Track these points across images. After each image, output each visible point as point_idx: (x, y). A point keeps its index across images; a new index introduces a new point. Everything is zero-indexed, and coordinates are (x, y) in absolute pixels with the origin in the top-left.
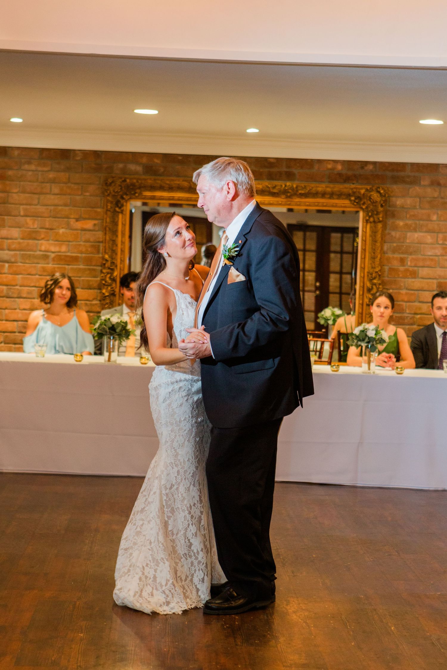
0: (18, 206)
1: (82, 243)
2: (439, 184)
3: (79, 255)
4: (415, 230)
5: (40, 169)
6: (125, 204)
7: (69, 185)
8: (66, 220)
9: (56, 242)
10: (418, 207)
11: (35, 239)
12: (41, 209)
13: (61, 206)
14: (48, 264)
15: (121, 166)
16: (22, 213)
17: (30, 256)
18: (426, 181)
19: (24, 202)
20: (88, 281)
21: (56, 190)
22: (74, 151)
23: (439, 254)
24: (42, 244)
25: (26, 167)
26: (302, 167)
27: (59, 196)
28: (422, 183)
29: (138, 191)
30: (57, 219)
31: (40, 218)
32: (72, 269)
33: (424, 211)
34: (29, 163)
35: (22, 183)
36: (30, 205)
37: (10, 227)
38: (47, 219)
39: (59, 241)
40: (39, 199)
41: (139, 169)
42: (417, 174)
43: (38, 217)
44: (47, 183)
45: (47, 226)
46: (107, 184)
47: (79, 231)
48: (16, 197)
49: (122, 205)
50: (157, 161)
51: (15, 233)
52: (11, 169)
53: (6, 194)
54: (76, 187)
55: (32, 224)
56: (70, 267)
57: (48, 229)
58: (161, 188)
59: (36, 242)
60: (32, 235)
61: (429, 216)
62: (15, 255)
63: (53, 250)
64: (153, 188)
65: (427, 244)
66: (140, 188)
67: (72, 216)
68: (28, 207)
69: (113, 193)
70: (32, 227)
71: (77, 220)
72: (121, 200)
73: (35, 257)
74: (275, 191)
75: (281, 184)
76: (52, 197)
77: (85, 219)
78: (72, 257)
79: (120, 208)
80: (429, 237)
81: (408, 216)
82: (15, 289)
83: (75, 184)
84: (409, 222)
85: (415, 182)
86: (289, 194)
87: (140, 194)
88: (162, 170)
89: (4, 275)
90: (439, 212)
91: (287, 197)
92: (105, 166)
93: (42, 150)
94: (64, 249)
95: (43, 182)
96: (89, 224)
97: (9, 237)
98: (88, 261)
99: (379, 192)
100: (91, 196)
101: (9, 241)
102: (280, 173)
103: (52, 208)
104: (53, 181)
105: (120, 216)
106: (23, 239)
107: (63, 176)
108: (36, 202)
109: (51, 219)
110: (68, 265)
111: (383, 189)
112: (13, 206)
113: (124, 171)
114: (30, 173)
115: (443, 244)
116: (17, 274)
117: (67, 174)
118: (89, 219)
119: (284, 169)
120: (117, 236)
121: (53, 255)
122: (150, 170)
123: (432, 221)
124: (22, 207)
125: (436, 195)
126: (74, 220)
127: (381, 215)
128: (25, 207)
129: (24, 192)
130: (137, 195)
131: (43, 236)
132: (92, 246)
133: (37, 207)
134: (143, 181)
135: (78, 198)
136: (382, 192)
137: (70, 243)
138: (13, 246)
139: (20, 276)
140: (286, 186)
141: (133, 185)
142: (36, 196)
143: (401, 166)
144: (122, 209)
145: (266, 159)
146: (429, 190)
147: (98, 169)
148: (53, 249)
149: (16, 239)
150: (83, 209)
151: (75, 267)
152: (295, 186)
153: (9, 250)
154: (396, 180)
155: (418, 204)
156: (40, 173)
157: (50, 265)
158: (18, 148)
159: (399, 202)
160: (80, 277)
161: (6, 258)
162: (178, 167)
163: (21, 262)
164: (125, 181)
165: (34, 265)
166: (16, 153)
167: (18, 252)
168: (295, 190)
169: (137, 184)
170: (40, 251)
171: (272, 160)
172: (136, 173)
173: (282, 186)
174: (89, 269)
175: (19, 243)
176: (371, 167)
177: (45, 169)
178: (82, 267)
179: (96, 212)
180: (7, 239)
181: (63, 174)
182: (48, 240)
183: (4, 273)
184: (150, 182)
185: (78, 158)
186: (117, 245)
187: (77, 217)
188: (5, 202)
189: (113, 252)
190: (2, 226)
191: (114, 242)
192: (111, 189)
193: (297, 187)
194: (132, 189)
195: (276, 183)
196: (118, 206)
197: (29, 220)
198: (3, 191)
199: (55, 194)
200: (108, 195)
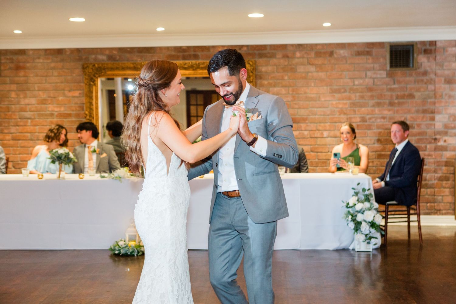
0: (34, 85)
1: (73, 105)
2: (288, 57)
3: (72, 112)
4: (275, 86)
5: (45, 61)
6: (96, 79)
7: (63, 70)
8: (62, 91)
9: (58, 105)
10: (275, 72)
11: (45, 104)
12: (48, 86)
13: (59, 83)
14: (54, 118)
15: (93, 56)
16: (36, 89)
17: (42, 115)
18: (279, 55)
19: (38, 82)
21: (56, 74)
22: (65, 49)
23: (290, 100)
24: (49, 107)
25: (37, 60)
26: (203, 51)
27: (57, 77)
28: (278, 56)
29: (103, 71)
30: (57, 91)
33: (279, 74)
34: (39, 58)
35: (35, 71)
36: (41, 83)
37: (30, 97)
38: (52, 92)
39: (60, 104)
40: (46, 80)
41: (105, 58)
42: (274, 51)
43: (46, 90)
44: (50, 69)
45: (52, 95)
46: (84, 68)
47: (71, 98)
48: (32, 79)
49: (95, 81)
50: (115, 52)
51: (33, 101)
52: (28, 62)
53: (26, 78)
55: (43, 95)
57: (52, 97)
58: (117, 69)
59: (46, 106)
60: (43, 102)
61: (283, 77)
64: (112, 69)
65: (282, 94)
66: (104, 69)
67: (66, 89)
68: (40, 85)
69: (88, 73)
70: (43, 97)
71: (70, 91)
72: (93, 77)
73: (46, 115)
74: (186, 66)
75: (190, 62)
76: (54, 78)
77: (74, 90)
78: (67, 114)
79: (93, 82)
80: (283, 90)
81: (270, 77)
82: (35, 135)
83: (68, 69)
84: (271, 81)
85: (273, 56)
86: (194, 68)
87: (105, 73)
88: (118, 57)
90: (289, 74)
91: (194, 70)
92: (84, 57)
93: (46, 50)
94: (62, 109)
95: (48, 69)
96: (77, 93)
97: (30, 103)
98: (77, 116)
99: (249, 64)
100: (77, 76)
101: (30, 106)
102: (190, 55)
103: (53, 85)
104: (53, 68)
105: (94, 87)
106: (38, 104)
107: (60, 65)
108: (44, 82)
109: (54, 91)
110: (66, 119)
111: (251, 61)
112: (31, 85)
113: (95, 59)
114: (40, 64)
115: (292, 94)
116: (36, 126)
117: (62, 64)
118: (75, 90)
119: (192, 53)
120: (93, 99)
121: (56, 113)
122: (111, 58)
123: (284, 80)
124: (36, 85)
125: (286, 63)
126: (67, 91)
127: (252, 78)
128: (38, 85)
129: (37, 76)
130: (103, 74)
131: (49, 102)
132: (80, 107)
133: (45, 84)
134: (105, 65)
135: (69, 78)
136: (251, 63)
137: (66, 105)
138: (33, 109)
140: (192, 63)
141: (100, 68)
142: (44, 78)
143: (264, 47)
144: (94, 82)
145: (180, 48)
146: (282, 61)
147: (80, 59)
148: (56, 109)
149: (34, 104)
150: (72, 84)
151: (70, 119)
152: (197, 63)
153: (31, 111)
154: (261, 56)
155: (275, 70)
156: (46, 64)
157: (55, 120)
158: (32, 50)
159: (264, 69)
160: (73, 126)
161: (29, 116)
162: (128, 55)
163: (38, 119)
164: (94, 65)
165: (45, 120)
166: (31, 53)
167: (35, 113)
168: (198, 65)
169: (102, 67)
170: (49, 111)
171: (184, 48)
172: (103, 60)
173: (189, 63)
174: (78, 121)
175: (36, 107)
176: (245, 49)
177: (49, 61)
178: (73, 119)
179: (80, 86)
180: (29, 105)
181: (59, 64)
182: (53, 104)
183: (28, 126)
184: (110, 66)
185: (68, 53)
186: (93, 105)
187: (69, 89)
188: (26, 82)
189: (91, 109)
190: (25, 97)
191: (91, 104)
192: (87, 71)
193: (199, 63)
194: (100, 71)
195: (187, 61)
196: (92, 81)
197: (41, 93)
198: (24, 76)
199: (55, 76)
200: (85, 75)
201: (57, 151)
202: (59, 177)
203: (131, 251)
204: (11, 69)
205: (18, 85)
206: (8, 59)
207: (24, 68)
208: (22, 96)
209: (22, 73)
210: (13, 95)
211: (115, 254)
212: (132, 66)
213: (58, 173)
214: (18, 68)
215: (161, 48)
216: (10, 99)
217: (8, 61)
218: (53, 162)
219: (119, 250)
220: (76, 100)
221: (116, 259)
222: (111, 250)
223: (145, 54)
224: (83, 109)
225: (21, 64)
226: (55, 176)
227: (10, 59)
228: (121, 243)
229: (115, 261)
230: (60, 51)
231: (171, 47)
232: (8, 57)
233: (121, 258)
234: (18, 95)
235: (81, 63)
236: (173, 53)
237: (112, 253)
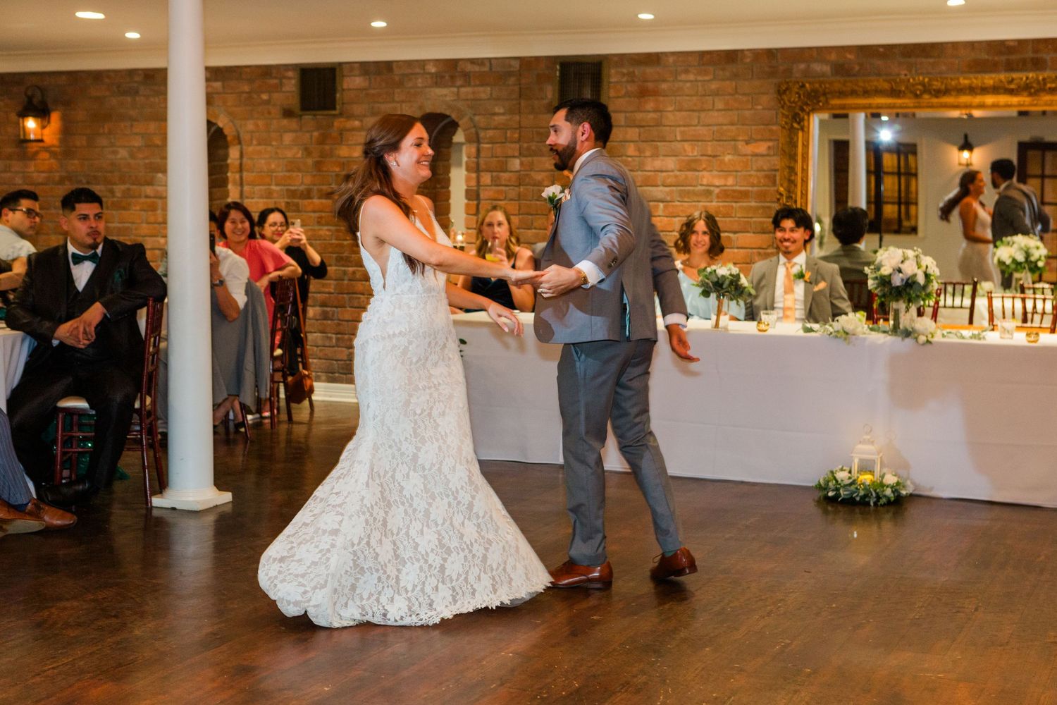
0: (673, 128)
1: (752, 173)
3: (750, 189)
5: (699, 78)
6: (806, 117)
7: (737, 96)
8: (733, 143)
9: (721, 173)
11: (695, 170)
12: (702, 130)
13: (725, 125)
14: (712, 202)
15: (802, 66)
16: (679, 137)
17: (689, 192)
19: (681, 123)
20: (760, 223)
21: (719, 105)
22: (742, 51)
24: (703, 177)
25: (683, 77)
26: (1055, 50)
27: (723, 112)
29: (822, 99)
30: (721, 143)
31: (700, 143)
32: (741, 208)
34: (687, 72)
35: (678, 98)
36: (688, 126)
37: (664, 156)
38: (710, 143)
39: (725, 171)
40: (699, 117)
41: (826, 69)
43: (698, 141)
44: (709, 95)
45: (709, 152)
46: (780, 93)
47: (750, 158)
48: (671, 117)
49: (803, 120)
50: (850, 56)
51: (671, 163)
52: (664, 81)
53: (659, 114)
54: (745, 99)
55: (691, 151)
56: (738, 204)
57: (710, 156)
58: (854, 93)
59: (697, 173)
60: (691, 166)
62: (672, 192)
63: (717, 184)
64: (842, 94)
66: (824, 94)
67: (741, 138)
68: (686, 129)
69: (788, 104)
70: (691, 154)
71: (747, 143)
72: (800, 113)
73: (695, 193)
74: (1012, 86)
75: (1021, 77)
76: (716, 114)
77: (757, 141)
78: (740, 192)
79: (799, 123)
82: (671, 235)
83: (744, 94)
86: (1033, 90)
87: (827, 101)
88: (857, 68)
89: (658, 218)
91: (1030, 95)
92: (781, 68)
93: (702, 54)
94: (730, 181)
95: (704, 95)
96: (762, 148)
97: (664, 169)
98: (761, 196)
100: (764, 109)
101: (664, 174)
102: (1024, 61)
103: (715, 128)
104: (716, 93)
105: (800, 134)
106: (680, 171)
107: (729, 85)
108: (696, 122)
109: (715, 142)
110: (736, 202)
112: (668, 128)
113: (806, 73)
114: (688, 85)
116: (675, 217)
117: (734, 83)
118: (761, 140)
119: (1030, 55)
120: (796, 161)
121: (717, 190)
122: (841, 69)
124: (678, 129)
126: (743, 143)
128: (682, 129)
129: (680, 110)
130: (821, 104)
131: (704, 166)
132: (767, 177)
133: (698, 128)
134: (827, 86)
135: (747, 113)
137: (739, 174)
138: (669, 181)
139: (677, 219)
140: (1027, 78)
141: (815, 91)
142: (696, 114)
144: (802, 123)
145: (1002, 43)
147: (772, 74)
148: (717, 182)
149: (672, 171)
150: (753, 127)
151: (745, 204)
152: (1041, 78)
153: (664, 186)
156: (700, 84)
157: (714, 204)
158: (673, 53)
160: (751, 218)
161: (660, 196)
162: (879, 63)
163: (679, 201)
164: (803, 86)
165: (694, 203)
166: (671, 60)
167: (674, 188)
168: (1042, 83)
169: (821, 90)
170: (701, 185)
171: (1012, 44)
172: (823, 75)
173: (1021, 79)
174: (763, 207)
175: (676, 177)
177: (707, 78)
178: (753, 204)
179: (771, 131)
180: (662, 171)
181: (728, 82)
182: (711, 171)
183: (659, 216)
184: (837, 86)
185: (748, 60)
186: (796, 174)
187: (746, 138)
188: (658, 124)
189: (792, 182)
190: (655, 155)
191: (792, 170)
192: (785, 98)
193: (1044, 79)
194: (814, 99)
195: (1015, 75)
196: (796, 121)
197: (687, 146)
198: (655, 111)
199: (719, 110)
200: (783, 107)
201: (715, 271)
202: (717, 325)
203: (862, 493)
204: (628, 94)
205: (642, 129)
206: (624, 75)
207: (656, 93)
208: (648, 154)
209: (650, 105)
210: (631, 150)
211: (827, 498)
212: (886, 86)
213: (714, 317)
214: (643, 93)
215: (955, 45)
216: (624, 158)
217: (624, 79)
218: (706, 294)
219: (837, 490)
220: (761, 162)
221: (830, 508)
222: (822, 488)
223: (919, 60)
224: (774, 183)
225: (650, 85)
226: (708, 325)
227: (629, 74)
228: (842, 476)
229: (826, 512)
230: (731, 57)
231: (980, 42)
232: (625, 71)
233: (840, 508)
234: (640, 150)
235: (775, 81)
236: (985, 56)
237: (821, 494)
